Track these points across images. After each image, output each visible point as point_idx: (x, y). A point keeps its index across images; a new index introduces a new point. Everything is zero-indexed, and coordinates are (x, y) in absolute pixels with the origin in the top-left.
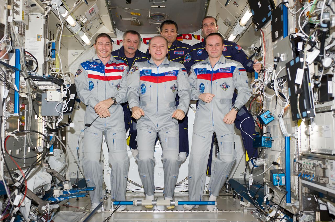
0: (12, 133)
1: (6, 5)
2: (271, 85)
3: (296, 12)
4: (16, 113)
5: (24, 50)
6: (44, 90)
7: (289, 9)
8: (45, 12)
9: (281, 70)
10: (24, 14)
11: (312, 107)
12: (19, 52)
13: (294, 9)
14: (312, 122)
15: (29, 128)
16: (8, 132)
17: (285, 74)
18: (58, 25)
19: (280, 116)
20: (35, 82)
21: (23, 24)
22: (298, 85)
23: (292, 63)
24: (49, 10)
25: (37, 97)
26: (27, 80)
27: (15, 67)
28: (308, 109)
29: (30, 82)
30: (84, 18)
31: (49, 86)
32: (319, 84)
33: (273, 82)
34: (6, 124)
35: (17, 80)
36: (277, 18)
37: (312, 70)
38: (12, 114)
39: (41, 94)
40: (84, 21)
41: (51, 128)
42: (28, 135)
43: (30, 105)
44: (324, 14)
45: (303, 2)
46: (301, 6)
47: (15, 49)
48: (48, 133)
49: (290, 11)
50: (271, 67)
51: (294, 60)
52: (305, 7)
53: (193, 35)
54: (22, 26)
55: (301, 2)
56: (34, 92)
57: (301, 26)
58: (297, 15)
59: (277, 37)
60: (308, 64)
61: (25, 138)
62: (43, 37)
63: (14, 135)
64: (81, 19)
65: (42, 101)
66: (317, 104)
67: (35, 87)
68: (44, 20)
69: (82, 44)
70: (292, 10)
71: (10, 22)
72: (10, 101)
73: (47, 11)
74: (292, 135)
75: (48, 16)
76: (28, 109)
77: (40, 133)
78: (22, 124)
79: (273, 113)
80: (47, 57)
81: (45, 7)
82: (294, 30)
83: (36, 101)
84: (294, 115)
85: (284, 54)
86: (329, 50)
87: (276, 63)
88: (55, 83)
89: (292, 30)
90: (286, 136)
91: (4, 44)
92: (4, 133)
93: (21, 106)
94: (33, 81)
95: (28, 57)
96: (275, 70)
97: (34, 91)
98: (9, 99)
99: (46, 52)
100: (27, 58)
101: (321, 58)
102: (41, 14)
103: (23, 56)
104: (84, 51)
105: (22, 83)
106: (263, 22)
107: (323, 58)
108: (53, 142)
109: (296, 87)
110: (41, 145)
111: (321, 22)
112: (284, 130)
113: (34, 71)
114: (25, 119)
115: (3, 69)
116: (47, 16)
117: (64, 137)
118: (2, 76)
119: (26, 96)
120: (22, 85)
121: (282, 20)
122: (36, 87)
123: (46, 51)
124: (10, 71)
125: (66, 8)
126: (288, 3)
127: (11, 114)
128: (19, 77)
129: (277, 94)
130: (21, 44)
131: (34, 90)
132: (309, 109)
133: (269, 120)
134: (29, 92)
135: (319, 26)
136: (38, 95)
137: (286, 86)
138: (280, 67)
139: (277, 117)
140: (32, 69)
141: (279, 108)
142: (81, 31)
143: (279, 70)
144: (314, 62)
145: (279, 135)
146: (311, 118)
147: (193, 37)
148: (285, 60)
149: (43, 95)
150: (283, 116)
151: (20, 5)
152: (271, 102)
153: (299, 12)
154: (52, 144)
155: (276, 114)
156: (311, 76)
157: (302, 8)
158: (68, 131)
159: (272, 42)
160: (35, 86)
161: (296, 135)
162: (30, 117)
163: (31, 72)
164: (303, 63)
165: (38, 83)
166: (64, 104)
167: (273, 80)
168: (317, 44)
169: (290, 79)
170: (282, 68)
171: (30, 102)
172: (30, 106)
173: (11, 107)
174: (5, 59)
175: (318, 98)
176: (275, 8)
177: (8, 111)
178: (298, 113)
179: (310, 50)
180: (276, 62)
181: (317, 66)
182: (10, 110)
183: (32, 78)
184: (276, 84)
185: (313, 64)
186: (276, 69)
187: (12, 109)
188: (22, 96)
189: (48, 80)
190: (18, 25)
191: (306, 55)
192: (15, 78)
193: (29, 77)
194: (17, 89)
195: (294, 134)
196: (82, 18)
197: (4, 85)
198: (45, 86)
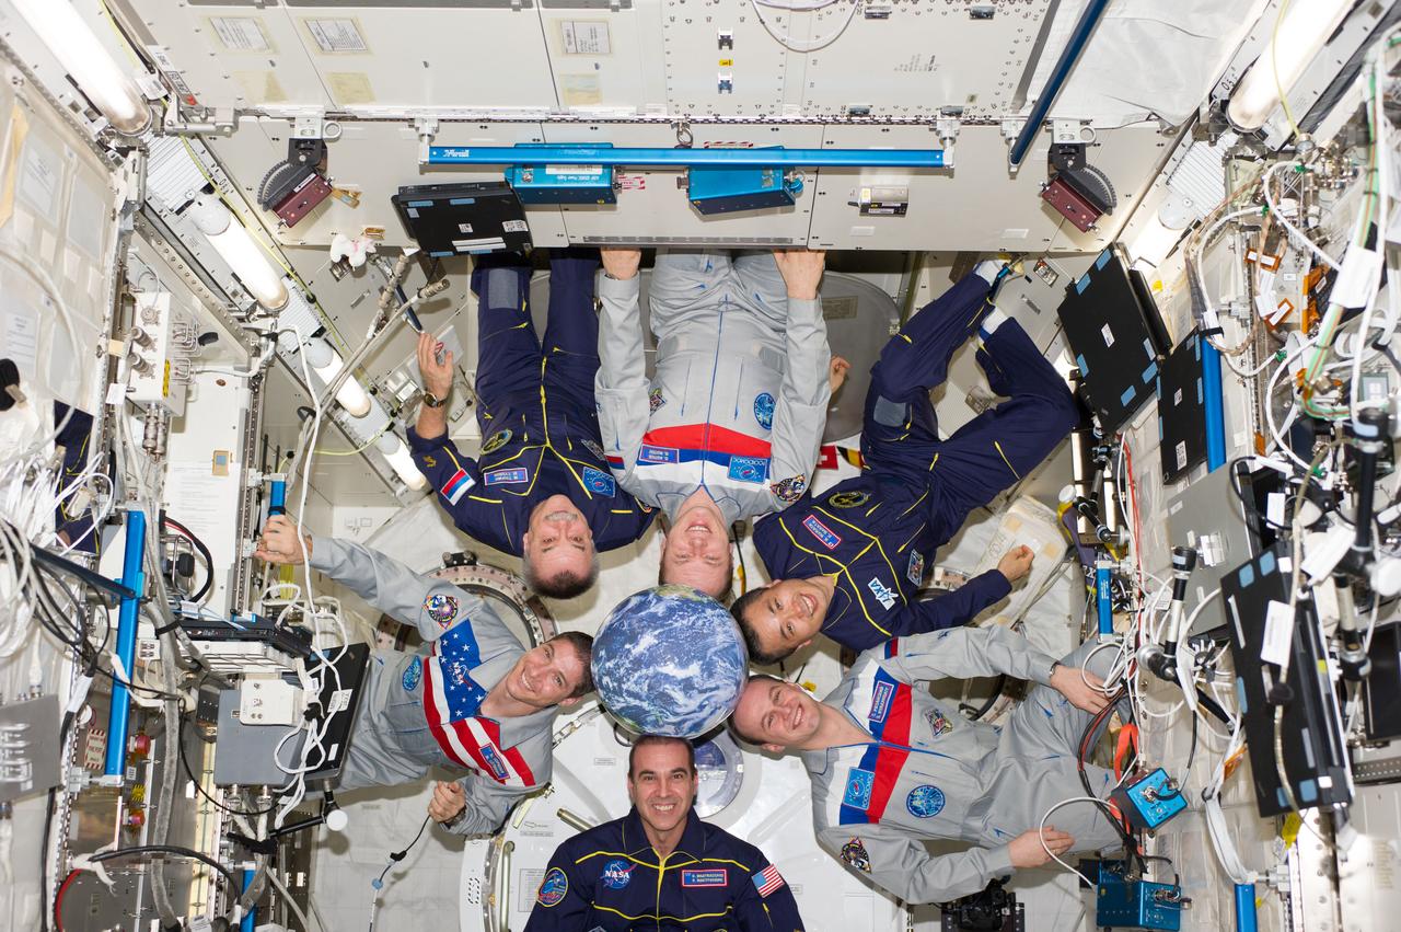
0: (89, 860)
1: (102, 342)
2: (1167, 661)
3: (1255, 368)
4: (114, 773)
5: (162, 513)
6: (229, 676)
7: (1227, 355)
8: (249, 363)
9: (1203, 601)
10: (173, 371)
11: (1336, 762)
12: (141, 521)
13: (1247, 357)
14: (1343, 825)
15: (160, 836)
16: (75, 854)
17: (1220, 621)
18: (305, 413)
19: (1207, 794)
20: (195, 643)
21: (165, 412)
22: (1275, 669)
23: (1247, 578)
24: (267, 354)
25: (200, 704)
26: (165, 636)
27: (120, 582)
28: (1320, 771)
29: (178, 642)
30: (401, 384)
31: (253, 660)
32: (1362, 664)
33: (1173, 653)
34: (68, 820)
35: (124, 637)
36: (1179, 392)
37: (1331, 605)
38: (95, 780)
39: (218, 692)
40: (401, 394)
41: (251, 835)
42: (156, 867)
43: (172, 740)
44: (1365, 379)
45: (1280, 332)
46: (1272, 346)
47: (125, 511)
48: (236, 858)
49: (1230, 366)
50: (1162, 589)
51: (1255, 563)
52: (1290, 349)
53: (844, 452)
54: (161, 419)
55: (1274, 332)
56: (187, 686)
57: (1279, 426)
58: (1259, 382)
59: (1185, 464)
60: (1311, 583)
61: (141, 878)
62: (238, 462)
63: (98, 867)
64: (392, 386)
65: (220, 722)
66: (1361, 748)
67: (195, 665)
68: (247, 392)
69: (392, 484)
70: (1238, 358)
71: (113, 406)
72: (91, 723)
73: (259, 356)
74: (1264, 878)
75: (262, 378)
76: (160, 754)
77: (203, 858)
78: (131, 818)
79: (1180, 783)
80: (249, 541)
81: (254, 340)
82: (1249, 440)
83: (194, 720)
84: (1264, 795)
85: (1213, 538)
86: (1396, 524)
87: (1182, 575)
88: (276, 647)
89: (1240, 441)
90: (1237, 882)
91: (87, 493)
92: (58, 860)
93: (133, 745)
94: (188, 641)
95: (176, 539)
96: (1177, 603)
97: (188, 679)
98: (87, 715)
99: (247, 522)
100: (170, 546)
101: (1361, 560)
102: (236, 369)
103: (156, 538)
104: (400, 512)
105: (144, 646)
106: (1125, 404)
107: (1370, 558)
108: (257, 897)
109: (1267, 677)
110: (202, 910)
111: (1355, 417)
112: (1230, 856)
113: (195, 599)
114: (147, 799)
115: (75, 589)
116: (258, 377)
117: (301, 876)
118: (69, 622)
119: (159, 703)
120: (144, 655)
121: (1200, 401)
122: (199, 665)
123: (248, 516)
124: (102, 600)
125: (333, 344)
126: (1220, 335)
127: (91, 777)
128: (137, 622)
129: (1192, 701)
130: (151, 491)
131: (191, 676)
132: (1326, 767)
133: (1163, 808)
134: (170, 684)
135: (1348, 431)
136: (203, 695)
137: (1229, 669)
138: (1200, 590)
139: (1196, 801)
140: (188, 590)
141: (1202, 759)
142: (391, 433)
143: (1199, 603)
144: (1336, 574)
145: (1209, 876)
146: (1337, 806)
147: (840, 459)
148: (1218, 561)
149: (224, 695)
150: (1219, 795)
151: (155, 340)
152: (1170, 732)
153: (1268, 369)
154: (252, 903)
155: (1192, 783)
156: (1326, 631)
157: (1278, 353)
158: (319, 845)
159: (1165, 484)
160: (194, 661)
161: (1281, 878)
162: (167, 791)
163: (182, 602)
164: (1289, 576)
165: (207, 647)
166: (309, 733)
167: (1175, 644)
168: (1347, 496)
169: (1242, 644)
170: (1206, 595)
171: (172, 724)
172: (171, 742)
173: (92, 749)
174: (85, 553)
175: (1362, 720)
176: (1172, 351)
177: (82, 765)
178: (1280, 784)
179: (1319, 526)
180: (1182, 568)
181: (1347, 592)
182: (89, 760)
183: (185, 629)
184: (1185, 658)
185: (1331, 582)
186: (1182, 598)
187: (95, 756)
188: (143, 703)
189: (250, 636)
190: (144, 416)
191: (1302, 546)
192: (118, 630)
193: (177, 624)
194: (123, 675)
195: (1274, 872)
196: (396, 380)
197: (72, 655)
198: (235, 661)
